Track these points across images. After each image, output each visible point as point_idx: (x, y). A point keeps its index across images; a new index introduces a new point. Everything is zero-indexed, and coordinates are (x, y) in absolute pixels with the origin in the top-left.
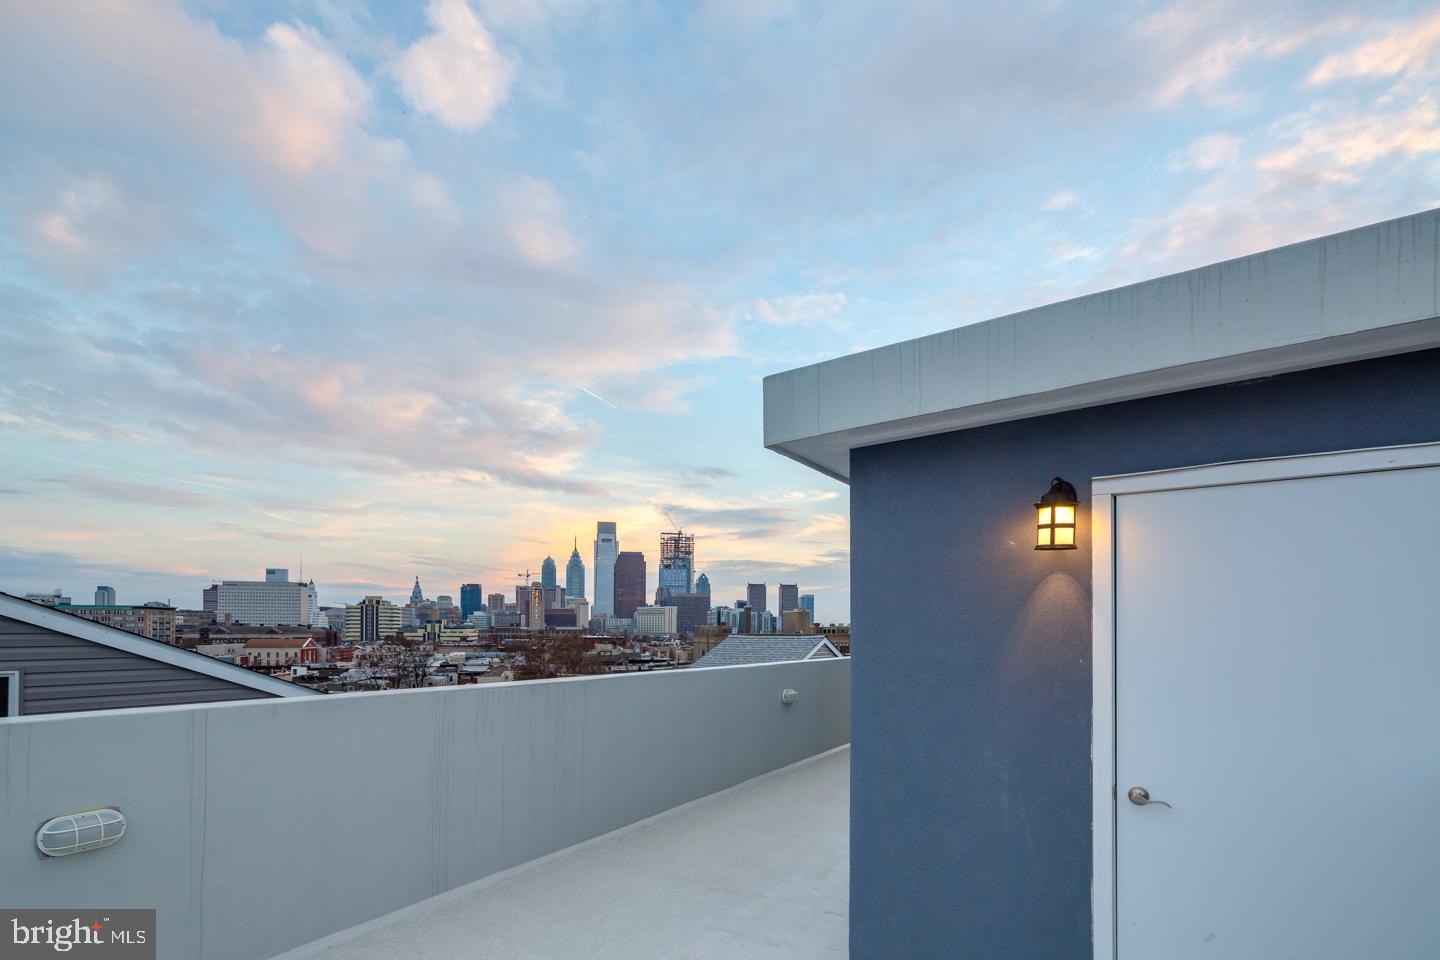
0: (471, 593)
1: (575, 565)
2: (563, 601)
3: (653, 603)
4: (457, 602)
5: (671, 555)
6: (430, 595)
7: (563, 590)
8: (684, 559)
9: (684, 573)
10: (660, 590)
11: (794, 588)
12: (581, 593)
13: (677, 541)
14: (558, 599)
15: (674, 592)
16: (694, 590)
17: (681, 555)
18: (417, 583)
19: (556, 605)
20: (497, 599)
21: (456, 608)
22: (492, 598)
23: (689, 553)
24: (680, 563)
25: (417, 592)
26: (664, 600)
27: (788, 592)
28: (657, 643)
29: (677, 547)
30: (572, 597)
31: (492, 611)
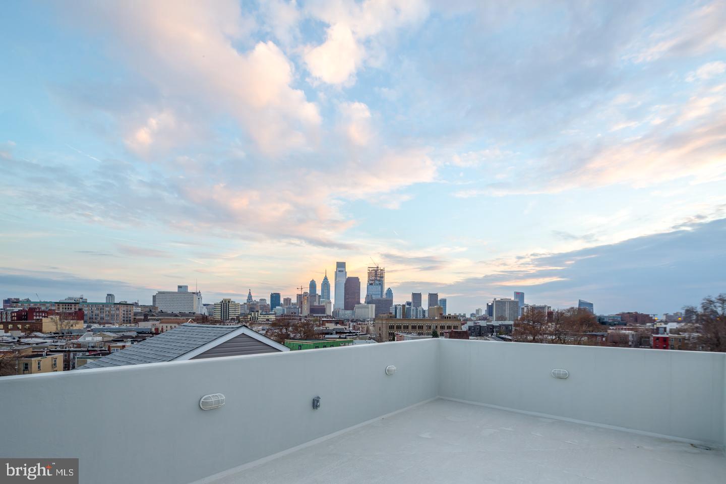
0: (275, 297)
1: (326, 284)
2: (319, 302)
3: (364, 303)
4: (268, 302)
5: (373, 278)
6: (256, 298)
7: (319, 296)
8: (379, 281)
9: (379, 288)
10: (368, 295)
11: (436, 295)
12: (329, 298)
13: (376, 271)
14: (317, 300)
15: (374, 297)
16: (384, 296)
17: (378, 278)
18: (250, 292)
19: (316, 304)
20: (288, 301)
21: (268, 305)
22: (286, 300)
23: (382, 277)
24: (377, 282)
25: (250, 297)
26: (369, 301)
27: (433, 297)
28: (361, 323)
29: (376, 274)
30: (324, 300)
31: (286, 306)
